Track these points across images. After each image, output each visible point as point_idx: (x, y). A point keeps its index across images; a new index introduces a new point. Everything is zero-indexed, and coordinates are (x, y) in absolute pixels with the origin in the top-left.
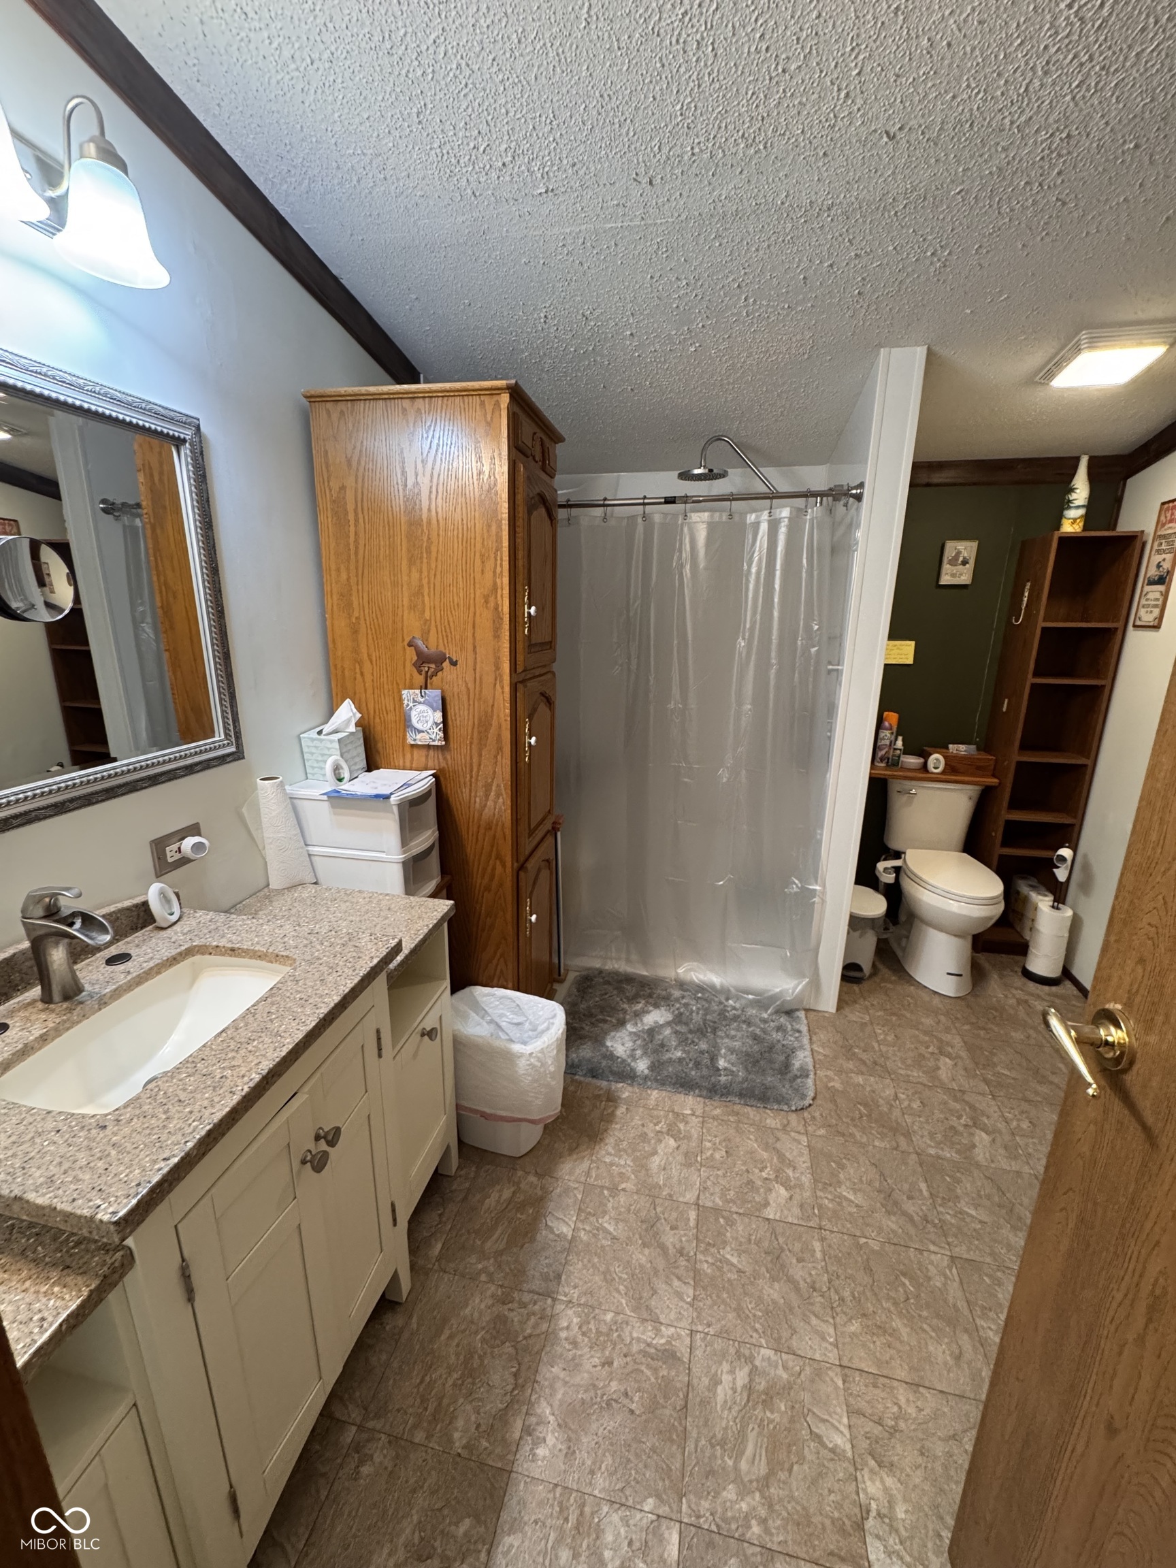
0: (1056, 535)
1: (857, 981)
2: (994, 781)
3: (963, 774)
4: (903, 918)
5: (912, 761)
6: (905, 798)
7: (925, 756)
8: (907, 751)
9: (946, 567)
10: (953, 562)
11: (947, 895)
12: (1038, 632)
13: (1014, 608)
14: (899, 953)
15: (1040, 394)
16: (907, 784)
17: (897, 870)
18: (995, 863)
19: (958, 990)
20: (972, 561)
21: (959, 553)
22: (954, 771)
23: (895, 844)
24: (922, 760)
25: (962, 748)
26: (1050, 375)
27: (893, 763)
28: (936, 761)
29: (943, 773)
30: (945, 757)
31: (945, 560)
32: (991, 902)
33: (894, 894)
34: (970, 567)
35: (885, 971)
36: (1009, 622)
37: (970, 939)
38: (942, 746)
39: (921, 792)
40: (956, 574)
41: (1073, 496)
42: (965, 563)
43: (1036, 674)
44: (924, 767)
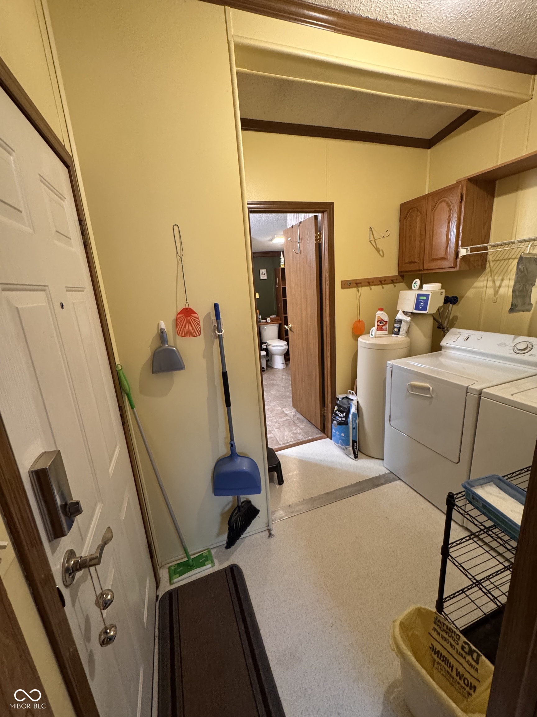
0: (280, 268)
1: (264, 371)
2: (281, 322)
3: (275, 321)
4: (269, 355)
5: (264, 321)
6: (264, 329)
7: (266, 319)
8: (262, 319)
9: (261, 276)
10: (262, 274)
11: (277, 346)
12: (281, 288)
13: (276, 284)
14: (271, 365)
15: (271, 242)
16: (264, 326)
17: (266, 345)
18: (285, 339)
19: (284, 367)
20: (266, 274)
21: (263, 272)
22: (273, 321)
23: (264, 341)
24: (265, 320)
25: (273, 316)
26: (271, 240)
27: (260, 322)
28: (269, 320)
29: (271, 322)
30: (270, 319)
31: (261, 274)
32: (285, 345)
33: (267, 350)
34: (266, 275)
35: (269, 369)
36: (276, 287)
37: (283, 355)
38: (269, 317)
39: (267, 327)
40: (263, 277)
41: (281, 260)
42: (265, 274)
43: (283, 297)
44: (267, 322)
